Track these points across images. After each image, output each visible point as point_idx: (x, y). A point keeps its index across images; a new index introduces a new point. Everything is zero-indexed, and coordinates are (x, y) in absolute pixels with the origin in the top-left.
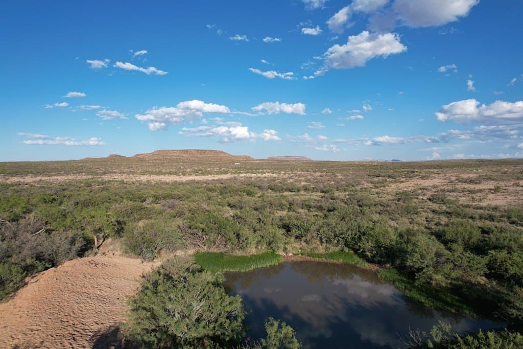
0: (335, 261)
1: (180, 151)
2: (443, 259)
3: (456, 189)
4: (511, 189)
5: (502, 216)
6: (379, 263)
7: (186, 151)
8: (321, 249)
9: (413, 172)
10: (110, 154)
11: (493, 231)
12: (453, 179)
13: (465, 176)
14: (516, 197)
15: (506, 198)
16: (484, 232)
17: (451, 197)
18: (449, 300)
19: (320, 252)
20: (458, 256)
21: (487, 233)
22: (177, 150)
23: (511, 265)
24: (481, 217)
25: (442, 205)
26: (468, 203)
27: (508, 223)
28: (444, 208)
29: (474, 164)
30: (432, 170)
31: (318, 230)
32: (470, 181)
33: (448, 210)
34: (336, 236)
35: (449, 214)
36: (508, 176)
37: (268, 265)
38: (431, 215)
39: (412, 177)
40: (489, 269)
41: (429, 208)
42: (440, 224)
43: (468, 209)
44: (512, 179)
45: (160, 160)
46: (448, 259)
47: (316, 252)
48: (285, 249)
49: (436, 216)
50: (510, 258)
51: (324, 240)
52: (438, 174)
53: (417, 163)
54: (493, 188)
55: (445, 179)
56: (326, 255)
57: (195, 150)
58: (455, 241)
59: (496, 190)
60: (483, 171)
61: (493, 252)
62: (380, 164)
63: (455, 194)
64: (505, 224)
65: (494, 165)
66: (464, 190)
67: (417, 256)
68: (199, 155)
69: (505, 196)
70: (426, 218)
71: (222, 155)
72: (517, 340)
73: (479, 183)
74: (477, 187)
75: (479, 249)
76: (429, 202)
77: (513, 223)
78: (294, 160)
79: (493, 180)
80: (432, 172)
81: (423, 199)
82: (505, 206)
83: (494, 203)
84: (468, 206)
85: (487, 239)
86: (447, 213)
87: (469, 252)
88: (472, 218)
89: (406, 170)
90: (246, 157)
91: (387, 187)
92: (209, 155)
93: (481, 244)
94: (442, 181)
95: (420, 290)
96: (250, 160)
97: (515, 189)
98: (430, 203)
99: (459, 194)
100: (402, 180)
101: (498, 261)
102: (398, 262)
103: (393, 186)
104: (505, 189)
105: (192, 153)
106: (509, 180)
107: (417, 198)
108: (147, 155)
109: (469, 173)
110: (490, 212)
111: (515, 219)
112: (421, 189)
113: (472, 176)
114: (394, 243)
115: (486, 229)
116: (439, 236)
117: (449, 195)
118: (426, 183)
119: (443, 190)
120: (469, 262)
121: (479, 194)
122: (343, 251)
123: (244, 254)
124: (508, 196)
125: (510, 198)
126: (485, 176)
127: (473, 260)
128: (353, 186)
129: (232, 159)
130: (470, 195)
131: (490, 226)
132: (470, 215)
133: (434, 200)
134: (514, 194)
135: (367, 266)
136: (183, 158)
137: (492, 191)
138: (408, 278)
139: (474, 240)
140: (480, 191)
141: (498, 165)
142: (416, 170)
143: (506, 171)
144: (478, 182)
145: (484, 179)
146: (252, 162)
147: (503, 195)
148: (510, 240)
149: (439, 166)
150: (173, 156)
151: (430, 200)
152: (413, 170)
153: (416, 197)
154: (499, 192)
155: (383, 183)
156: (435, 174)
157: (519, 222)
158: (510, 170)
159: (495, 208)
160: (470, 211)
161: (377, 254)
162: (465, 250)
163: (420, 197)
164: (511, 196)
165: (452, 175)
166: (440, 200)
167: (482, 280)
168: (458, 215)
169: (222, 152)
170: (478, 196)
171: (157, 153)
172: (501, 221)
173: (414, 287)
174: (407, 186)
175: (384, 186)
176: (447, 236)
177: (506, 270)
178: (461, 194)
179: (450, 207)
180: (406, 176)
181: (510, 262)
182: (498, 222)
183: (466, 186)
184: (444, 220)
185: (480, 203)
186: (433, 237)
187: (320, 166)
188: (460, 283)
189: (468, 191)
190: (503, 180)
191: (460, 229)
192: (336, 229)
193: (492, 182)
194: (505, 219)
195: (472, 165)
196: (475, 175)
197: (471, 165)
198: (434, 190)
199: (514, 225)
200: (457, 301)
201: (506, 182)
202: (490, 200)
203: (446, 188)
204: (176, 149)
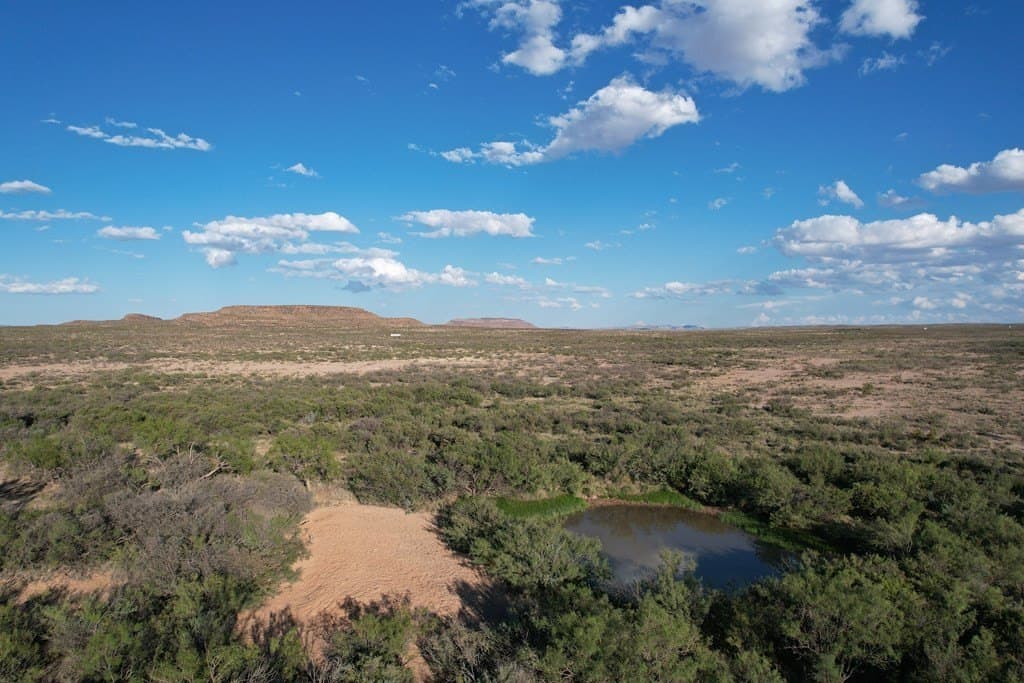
0: (659, 504)
1: (276, 307)
2: (802, 495)
3: (804, 389)
4: (889, 387)
5: (871, 436)
6: (718, 504)
7: (288, 309)
8: (635, 489)
9: (728, 354)
10: (125, 314)
11: (859, 458)
12: (799, 367)
13: (818, 362)
14: (895, 403)
15: (879, 404)
16: (849, 459)
17: (799, 404)
18: (811, 542)
19: (635, 493)
20: (820, 491)
21: (852, 461)
22: (270, 307)
23: (878, 499)
24: (844, 439)
25: (787, 419)
26: (825, 415)
27: (879, 446)
28: (791, 423)
29: (832, 336)
30: (760, 350)
31: (629, 462)
32: (827, 373)
33: (797, 427)
34: (654, 470)
35: (799, 433)
36: (885, 362)
37: (573, 511)
38: (773, 436)
39: (729, 366)
40: (853, 505)
41: (768, 425)
42: (790, 451)
43: (824, 425)
44: (891, 368)
45: (237, 326)
46: (807, 495)
47: (629, 493)
48: (586, 491)
49: (782, 438)
50: (877, 491)
51: (637, 476)
52: (773, 358)
53: (732, 332)
54: (861, 387)
55: (785, 369)
56: (645, 497)
57: (308, 307)
58: (814, 473)
59: (866, 390)
60: (847, 352)
61: (858, 484)
62: (665, 336)
63: (804, 398)
64: (876, 449)
65: (864, 338)
66: (819, 390)
67: (770, 492)
68: (315, 317)
69: (879, 401)
70: (767, 441)
71: (362, 316)
72: (876, 560)
73: (841, 377)
74: (839, 384)
75: (842, 482)
76: (766, 413)
77: (885, 445)
78: (501, 326)
79: (863, 370)
80: (762, 355)
81: (755, 409)
82: (877, 419)
83: (862, 414)
84: (825, 421)
85: (851, 469)
86: (797, 432)
87: (831, 485)
88: (832, 439)
89: (716, 349)
90: (410, 321)
91: (693, 387)
92: (336, 317)
93: (845, 477)
94: (780, 372)
95: (777, 532)
96: (417, 328)
97: (893, 387)
98: (768, 416)
99: (810, 398)
100: (715, 370)
101: (864, 494)
102: (743, 502)
103: (703, 383)
104: (879, 389)
105: (302, 313)
106: (886, 371)
107: (747, 408)
108: (208, 315)
109: (823, 356)
110: (856, 430)
111: (888, 440)
112: (749, 389)
113: (829, 362)
114: (735, 478)
115: (850, 456)
116: (793, 467)
117: (795, 401)
118: (756, 377)
119: (786, 392)
120: (832, 497)
121: (840, 398)
122: (664, 490)
123: (534, 498)
124: (883, 402)
125: (885, 404)
126: (850, 362)
127: (836, 494)
128: (636, 385)
129: (383, 324)
130: (828, 400)
131: (855, 451)
132: (829, 436)
133: (775, 411)
134: (892, 397)
135: (703, 509)
136: (283, 323)
137: (860, 393)
138: (760, 521)
139: (836, 471)
140: (843, 392)
141: (870, 338)
142: (733, 350)
143: (883, 352)
144: (839, 374)
145: (847, 368)
146: (422, 330)
147: (875, 400)
148: (879, 469)
149: (770, 341)
150: (263, 318)
151: (767, 409)
152: (728, 349)
153: (744, 404)
154: (870, 394)
155: (684, 378)
156: (767, 357)
157: (894, 444)
158: (890, 349)
159: (864, 423)
160: (829, 428)
161: (715, 492)
162: (826, 483)
163: (752, 405)
164: (887, 401)
165: (796, 360)
166: (783, 410)
167: (846, 519)
168: (813, 435)
169: (361, 311)
170: (839, 401)
171: (228, 312)
172: (871, 443)
173: (769, 530)
174: (725, 382)
175: (688, 385)
176: (802, 467)
177: (872, 505)
178: (814, 399)
179: (798, 422)
180: (719, 364)
181: (876, 495)
182: (867, 445)
183: (820, 382)
184: (794, 443)
185: (841, 415)
186: (786, 468)
187: (557, 339)
188: (822, 523)
189: (825, 393)
190: (876, 371)
191: (818, 457)
192: (654, 461)
193: (861, 374)
194: (876, 440)
195: (829, 339)
196: (834, 360)
197: (826, 337)
198: (771, 391)
199: (887, 449)
200: (819, 542)
201: (882, 374)
202: (856, 408)
203: (790, 387)
204: (268, 305)
